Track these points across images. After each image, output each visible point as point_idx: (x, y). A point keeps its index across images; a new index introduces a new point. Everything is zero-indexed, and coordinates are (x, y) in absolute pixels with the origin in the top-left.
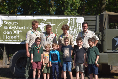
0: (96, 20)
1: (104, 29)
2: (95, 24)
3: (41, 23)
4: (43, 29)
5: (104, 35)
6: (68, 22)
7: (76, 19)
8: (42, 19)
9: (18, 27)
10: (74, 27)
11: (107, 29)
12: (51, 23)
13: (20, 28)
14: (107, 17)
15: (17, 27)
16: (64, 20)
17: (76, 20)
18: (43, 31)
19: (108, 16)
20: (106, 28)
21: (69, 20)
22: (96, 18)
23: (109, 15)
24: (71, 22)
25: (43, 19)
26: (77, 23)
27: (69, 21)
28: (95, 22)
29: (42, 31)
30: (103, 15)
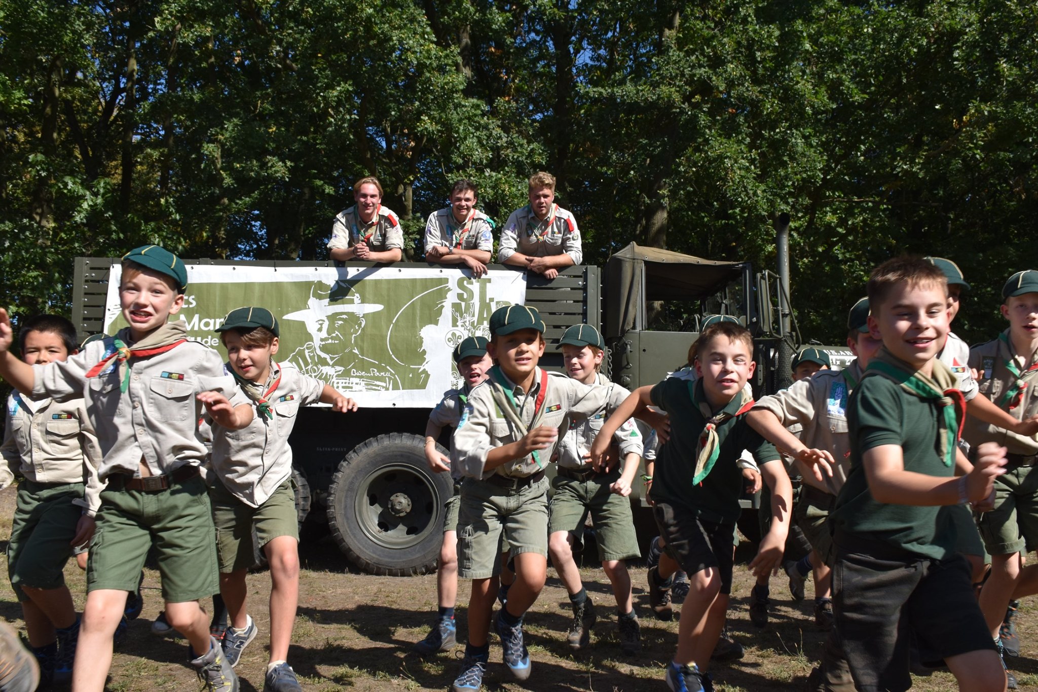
0: (585, 288)
1: (624, 332)
2: (579, 308)
3: (312, 301)
4: (320, 330)
5: (624, 356)
6: (449, 295)
7: (489, 281)
8: (316, 280)
9: (196, 317)
10: (475, 319)
11: (639, 329)
12: (363, 302)
13: (207, 324)
14: (638, 272)
15: (190, 318)
16: (426, 283)
17: (488, 284)
18: (322, 340)
19: (641, 270)
20: (634, 327)
21: (452, 284)
22: (586, 280)
23: (647, 263)
24: (460, 296)
25: (320, 283)
26: (492, 300)
27: (449, 290)
28: (579, 295)
29: (317, 343)
30: (619, 263)
